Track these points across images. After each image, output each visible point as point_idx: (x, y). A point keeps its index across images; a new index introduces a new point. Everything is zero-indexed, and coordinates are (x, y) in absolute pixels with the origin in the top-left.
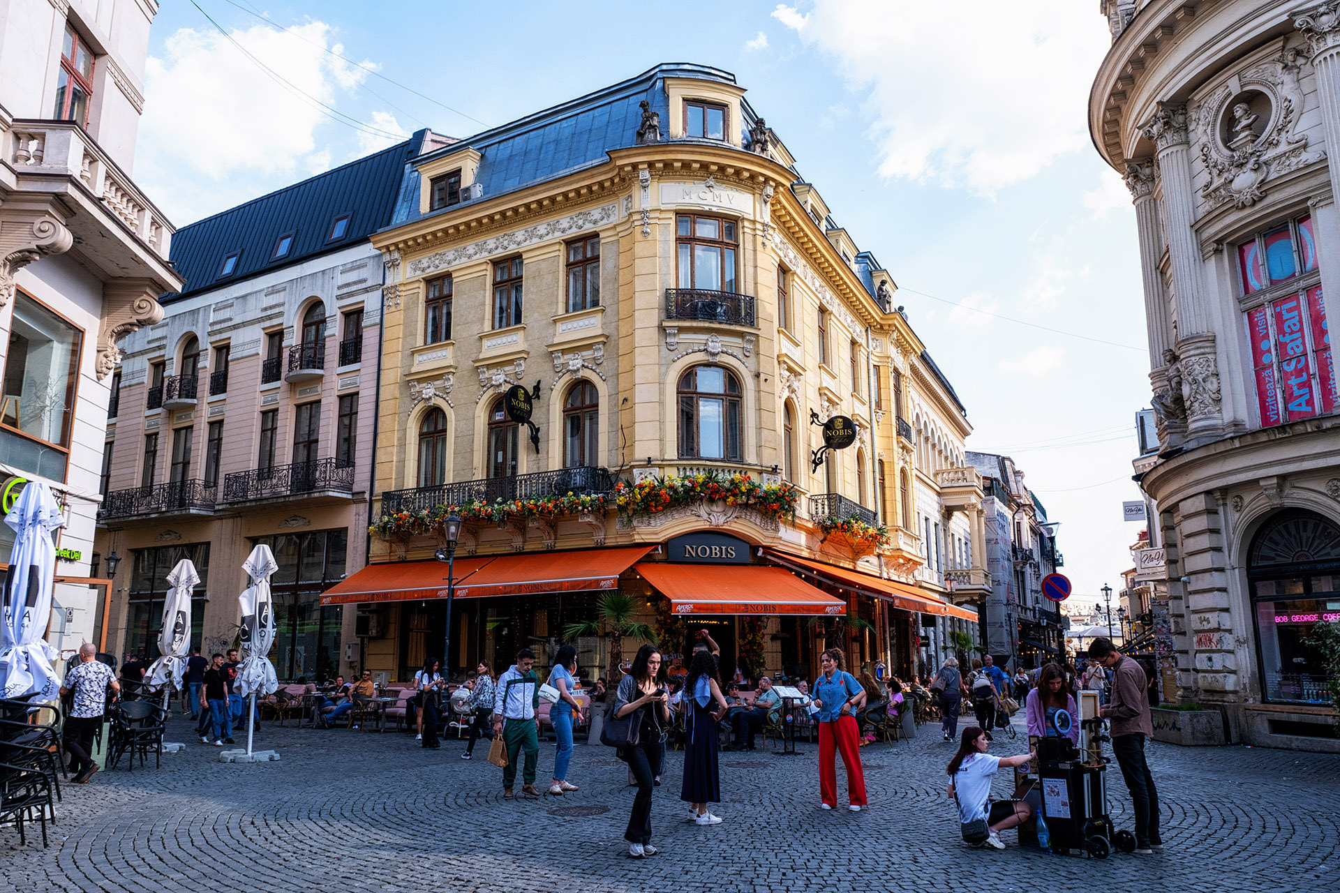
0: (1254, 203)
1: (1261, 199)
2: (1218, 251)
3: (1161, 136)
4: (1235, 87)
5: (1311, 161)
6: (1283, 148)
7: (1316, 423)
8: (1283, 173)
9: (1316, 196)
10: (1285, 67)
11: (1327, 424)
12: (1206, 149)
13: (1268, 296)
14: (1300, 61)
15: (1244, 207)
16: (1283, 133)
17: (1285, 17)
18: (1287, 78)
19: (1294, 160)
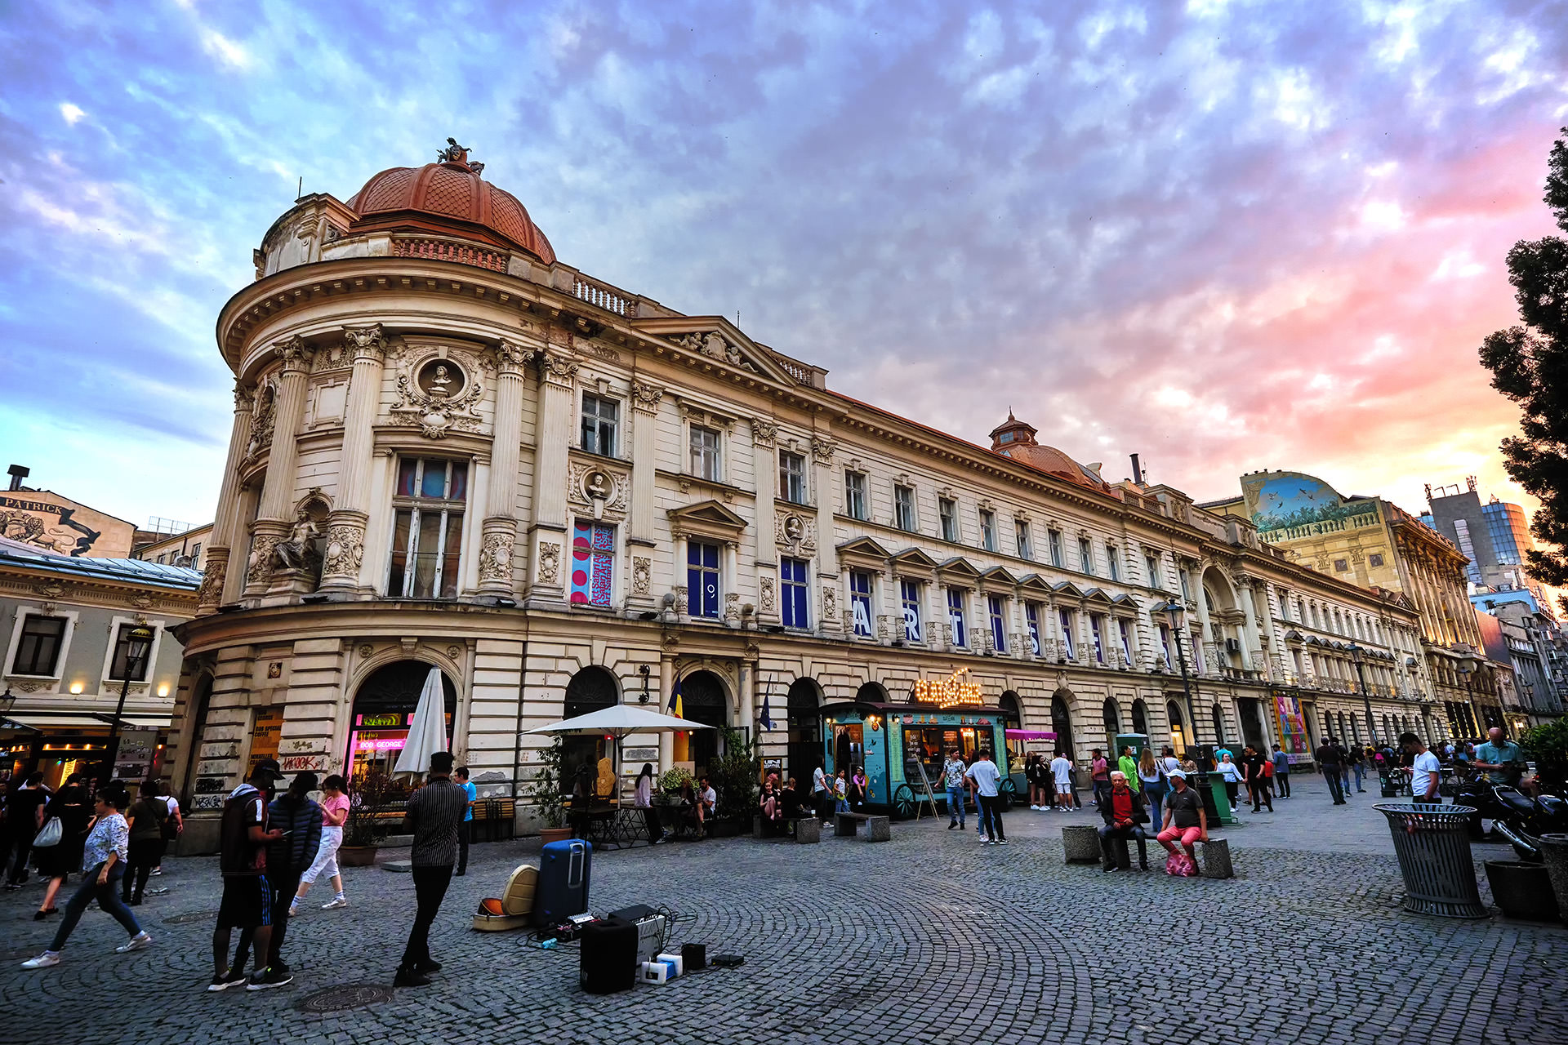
0: (438, 438)
1: (443, 438)
2: (390, 456)
3: (366, 347)
4: (443, 353)
5: (482, 432)
6: (466, 413)
7: (465, 607)
8: (463, 430)
9: (479, 456)
10: (480, 364)
11: (472, 609)
12: (404, 379)
13: (418, 504)
14: (489, 367)
15: (429, 436)
16: (469, 405)
17: (498, 337)
18: (480, 371)
19: (472, 426)
